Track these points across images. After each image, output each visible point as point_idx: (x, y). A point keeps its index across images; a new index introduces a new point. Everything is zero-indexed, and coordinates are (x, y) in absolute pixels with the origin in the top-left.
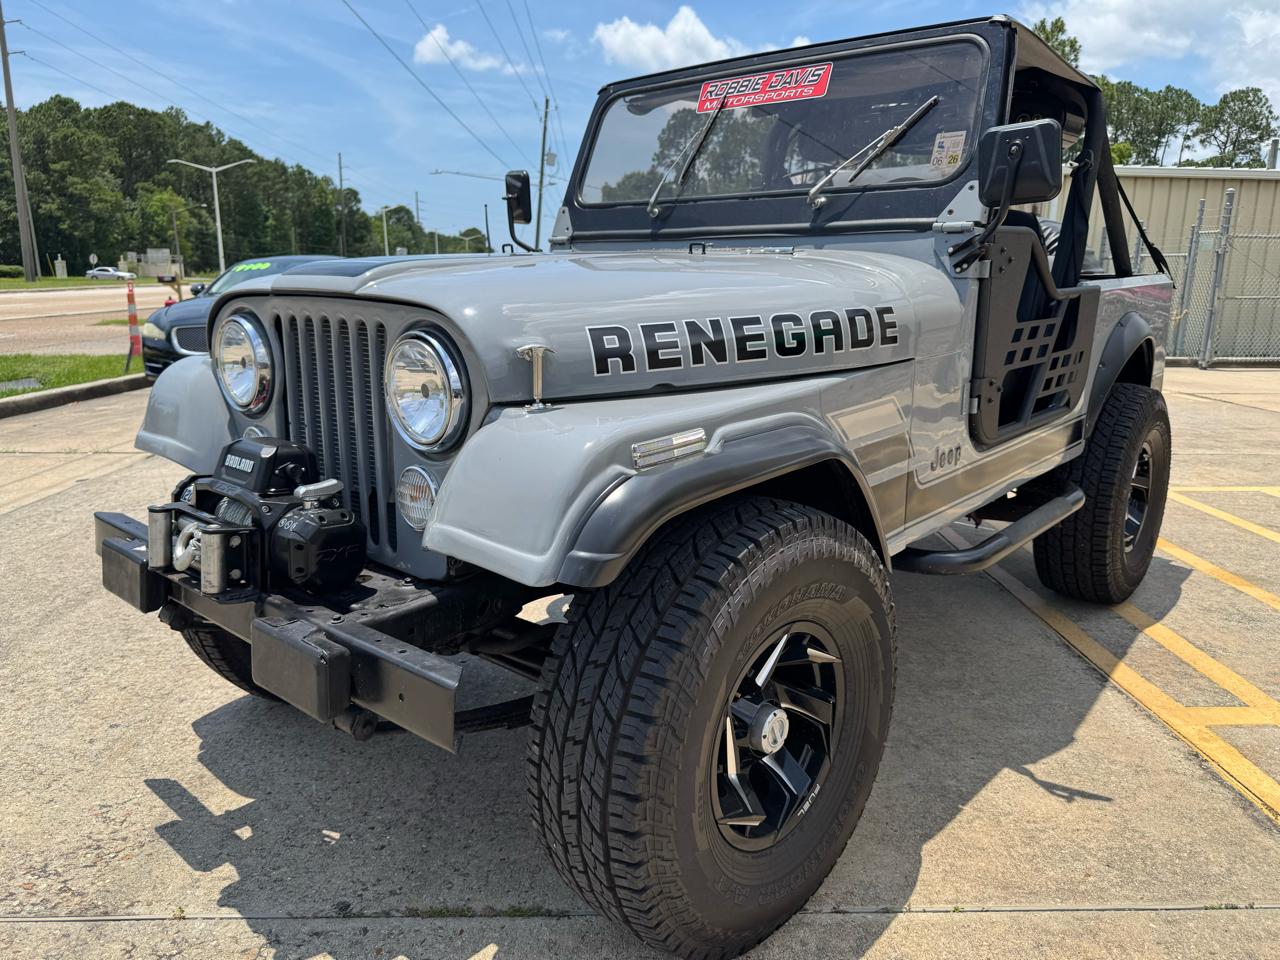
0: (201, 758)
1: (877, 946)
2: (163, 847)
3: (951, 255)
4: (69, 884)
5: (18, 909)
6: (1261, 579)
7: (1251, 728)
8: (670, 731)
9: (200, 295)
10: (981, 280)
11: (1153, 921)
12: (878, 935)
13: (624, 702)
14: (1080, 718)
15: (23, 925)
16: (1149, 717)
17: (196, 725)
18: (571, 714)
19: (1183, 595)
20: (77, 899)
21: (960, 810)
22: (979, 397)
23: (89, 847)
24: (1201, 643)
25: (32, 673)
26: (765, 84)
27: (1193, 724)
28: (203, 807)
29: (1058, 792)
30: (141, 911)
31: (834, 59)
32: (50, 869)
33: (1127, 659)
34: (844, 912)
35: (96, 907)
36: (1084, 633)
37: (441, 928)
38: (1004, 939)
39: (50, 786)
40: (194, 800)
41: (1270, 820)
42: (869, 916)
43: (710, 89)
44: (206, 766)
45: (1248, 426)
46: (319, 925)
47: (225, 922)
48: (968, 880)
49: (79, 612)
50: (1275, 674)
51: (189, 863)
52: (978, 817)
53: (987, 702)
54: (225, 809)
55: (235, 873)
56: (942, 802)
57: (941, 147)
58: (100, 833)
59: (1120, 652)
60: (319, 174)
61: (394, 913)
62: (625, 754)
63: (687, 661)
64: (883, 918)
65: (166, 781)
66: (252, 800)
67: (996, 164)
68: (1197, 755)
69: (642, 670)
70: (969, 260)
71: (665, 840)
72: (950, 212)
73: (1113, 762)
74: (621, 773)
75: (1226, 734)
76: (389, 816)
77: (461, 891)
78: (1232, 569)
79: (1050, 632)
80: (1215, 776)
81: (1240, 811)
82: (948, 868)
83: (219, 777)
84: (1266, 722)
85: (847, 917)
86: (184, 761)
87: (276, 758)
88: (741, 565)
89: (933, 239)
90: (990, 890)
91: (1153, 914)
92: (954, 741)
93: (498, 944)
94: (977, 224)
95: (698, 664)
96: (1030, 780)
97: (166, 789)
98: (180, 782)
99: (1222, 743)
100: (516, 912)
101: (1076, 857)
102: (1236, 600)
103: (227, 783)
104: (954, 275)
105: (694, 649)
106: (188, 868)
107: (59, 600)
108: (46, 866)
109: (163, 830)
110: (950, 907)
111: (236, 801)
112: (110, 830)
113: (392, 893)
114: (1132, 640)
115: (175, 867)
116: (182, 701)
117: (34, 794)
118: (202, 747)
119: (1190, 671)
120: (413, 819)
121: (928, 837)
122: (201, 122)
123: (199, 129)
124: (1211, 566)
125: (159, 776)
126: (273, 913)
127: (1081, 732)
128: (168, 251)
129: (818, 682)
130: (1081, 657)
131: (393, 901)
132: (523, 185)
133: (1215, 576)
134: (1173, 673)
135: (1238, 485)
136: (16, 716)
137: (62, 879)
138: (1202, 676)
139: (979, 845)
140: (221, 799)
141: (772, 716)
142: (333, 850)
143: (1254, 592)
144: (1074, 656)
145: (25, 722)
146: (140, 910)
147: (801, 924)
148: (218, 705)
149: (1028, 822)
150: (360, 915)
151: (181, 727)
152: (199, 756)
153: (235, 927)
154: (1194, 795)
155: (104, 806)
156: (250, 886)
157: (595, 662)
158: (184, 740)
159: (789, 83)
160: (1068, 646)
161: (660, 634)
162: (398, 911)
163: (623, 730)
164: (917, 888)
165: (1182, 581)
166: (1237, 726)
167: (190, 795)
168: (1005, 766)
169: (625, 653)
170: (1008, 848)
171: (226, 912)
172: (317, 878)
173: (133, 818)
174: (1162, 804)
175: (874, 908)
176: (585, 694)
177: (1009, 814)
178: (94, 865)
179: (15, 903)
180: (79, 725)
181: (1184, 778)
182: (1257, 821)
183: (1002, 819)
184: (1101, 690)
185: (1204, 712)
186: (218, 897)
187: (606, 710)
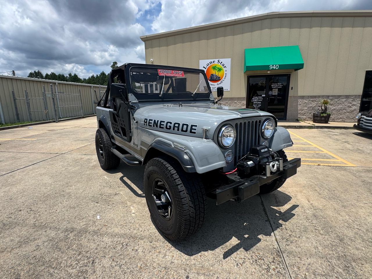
2: (254, 248)
28: (237, 244)
30: (275, 246)
35: (277, 254)
44: (216, 248)
54: (237, 240)
55: (260, 235)
65: (224, 254)
66: (234, 236)
72: (211, 98)
83: (223, 244)
89: (210, 101)
97: (228, 254)
98: (225, 251)
103: (225, 242)
106: (260, 242)
108: (265, 269)
109: (247, 250)
118: (206, 251)
125: (222, 256)
126: (270, 229)
140: (234, 241)
142: (250, 223)
151: (192, 258)
155: (237, 265)
156: (263, 232)
167: (231, 248)
171: (272, 234)
172: (259, 224)
173: (242, 257)
178: (263, 259)
179: (281, 270)
186: (268, 236)
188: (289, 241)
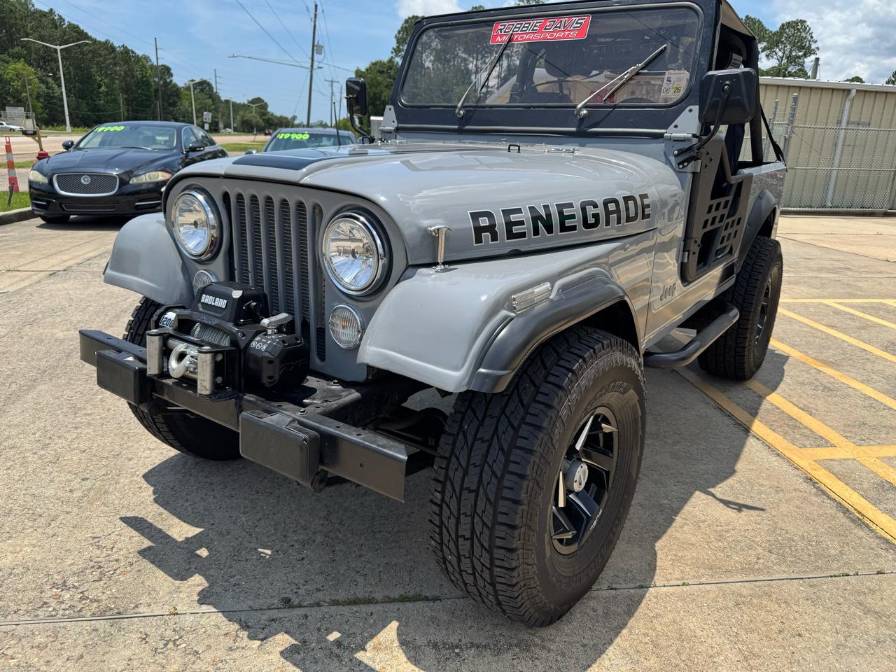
0: (156, 501)
1: (640, 610)
2: (147, 565)
3: (676, 156)
4: (86, 594)
5: (54, 613)
6: (831, 362)
7: (840, 461)
8: (535, 483)
9: (71, 149)
10: (694, 173)
11: (801, 586)
12: (639, 602)
13: (506, 465)
14: (737, 457)
15: (62, 624)
16: (778, 455)
17: (145, 477)
18: (466, 473)
19: (786, 374)
20: (95, 605)
21: (674, 520)
22: (689, 251)
23: (93, 567)
24: (801, 406)
25: (10, 442)
26: (541, 27)
27: (806, 459)
28: (168, 537)
29: (732, 506)
30: (145, 610)
31: (592, 13)
32: (69, 583)
33: (758, 417)
34: (616, 589)
35: (111, 609)
36: (730, 399)
37: (357, 612)
38: (716, 602)
39: (50, 524)
40: (160, 531)
41: (859, 519)
42: (632, 591)
43: (500, 27)
44: (162, 506)
45: (807, 257)
46: (274, 614)
47: (207, 615)
48: (688, 565)
49: (33, 394)
50: (849, 425)
51: (170, 576)
52: (686, 524)
53: (677, 447)
54: (184, 536)
55: (204, 581)
56: (662, 514)
57: (669, 80)
58: (99, 557)
59: (754, 413)
60: (140, 53)
61: (322, 603)
62: (507, 499)
63: (546, 438)
64: (640, 591)
65: (135, 518)
66: (202, 530)
67: (712, 97)
68: (811, 479)
69: (517, 445)
70: (688, 160)
71: (530, 552)
72: (676, 126)
73: (762, 485)
74: (505, 510)
75: (826, 465)
76: (302, 537)
77: (365, 586)
78: (813, 356)
79: (708, 400)
80: (824, 493)
81: (842, 515)
82: (674, 558)
83: (174, 514)
84: (848, 457)
85: (618, 592)
86: (145, 503)
87: (211, 499)
88: (576, 374)
89: (664, 144)
90: (702, 571)
91: (801, 581)
92: (662, 474)
93: (398, 620)
94: (694, 136)
95: (552, 439)
96: (714, 499)
97: (137, 523)
98: (146, 518)
99: (825, 472)
100: (404, 599)
101: (750, 547)
102: (818, 377)
103: (180, 518)
104: (677, 169)
105: (549, 430)
106: (169, 579)
107: (14, 386)
108: (65, 582)
109: (143, 553)
110: (680, 583)
111: (192, 531)
112: (105, 555)
113: (318, 590)
114: (760, 404)
115: (160, 579)
116: (130, 460)
117: (39, 530)
118: (154, 493)
119: (798, 424)
120: (319, 539)
121: (658, 538)
122: (46, 9)
123: (43, 14)
124: (800, 354)
125: (129, 515)
126: (238, 607)
127: (739, 466)
128: (23, 108)
129: (601, 444)
130: (730, 416)
131: (320, 595)
132: (361, 89)
133: (803, 361)
134: (788, 426)
135: (807, 298)
136: (8, 474)
137: (80, 591)
138: (806, 428)
139: (690, 542)
140: (181, 531)
141: (580, 468)
142: (268, 561)
143: (828, 371)
144: (726, 416)
145: (17, 478)
146: (143, 610)
147: (591, 598)
148: (158, 462)
149: (717, 526)
150: (300, 606)
151: (135, 478)
152: (154, 499)
153: (213, 618)
154: (813, 505)
155: (95, 538)
156: (217, 589)
157: (482, 439)
158: (140, 488)
159: (559, 27)
160: (721, 409)
161: (527, 420)
162: (325, 602)
163: (506, 483)
164: (657, 571)
165: (784, 364)
166: (831, 460)
167: (156, 528)
168: (695, 490)
169: (504, 433)
170: (708, 543)
171: (205, 608)
172: (263, 582)
173: (119, 545)
174: (796, 511)
175: (633, 585)
176: (476, 459)
177: (704, 521)
178: (100, 580)
179: (51, 609)
180: (58, 479)
181: (805, 495)
182: (852, 520)
183: (701, 524)
184: (746, 438)
185: (810, 451)
186: (197, 598)
187: (492, 470)
188: (166, 645)
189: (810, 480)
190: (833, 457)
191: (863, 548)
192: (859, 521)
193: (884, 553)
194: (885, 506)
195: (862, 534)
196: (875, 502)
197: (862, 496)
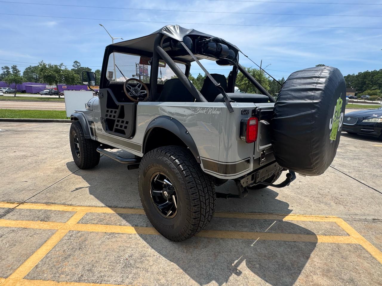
7: (69, 219)
14: (97, 198)
29: (79, 188)
33: (116, 214)
75: (73, 213)
80: (63, 204)
84: (68, 222)
96: (85, 187)
189: (71, 205)
190: (73, 218)
191: (41, 199)
192: (47, 203)
193: (35, 200)
194: (42, 212)
195: (44, 201)
196: (46, 211)
197: (51, 210)
